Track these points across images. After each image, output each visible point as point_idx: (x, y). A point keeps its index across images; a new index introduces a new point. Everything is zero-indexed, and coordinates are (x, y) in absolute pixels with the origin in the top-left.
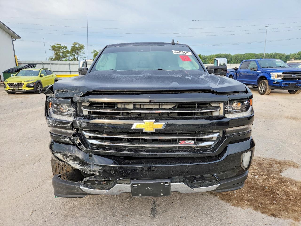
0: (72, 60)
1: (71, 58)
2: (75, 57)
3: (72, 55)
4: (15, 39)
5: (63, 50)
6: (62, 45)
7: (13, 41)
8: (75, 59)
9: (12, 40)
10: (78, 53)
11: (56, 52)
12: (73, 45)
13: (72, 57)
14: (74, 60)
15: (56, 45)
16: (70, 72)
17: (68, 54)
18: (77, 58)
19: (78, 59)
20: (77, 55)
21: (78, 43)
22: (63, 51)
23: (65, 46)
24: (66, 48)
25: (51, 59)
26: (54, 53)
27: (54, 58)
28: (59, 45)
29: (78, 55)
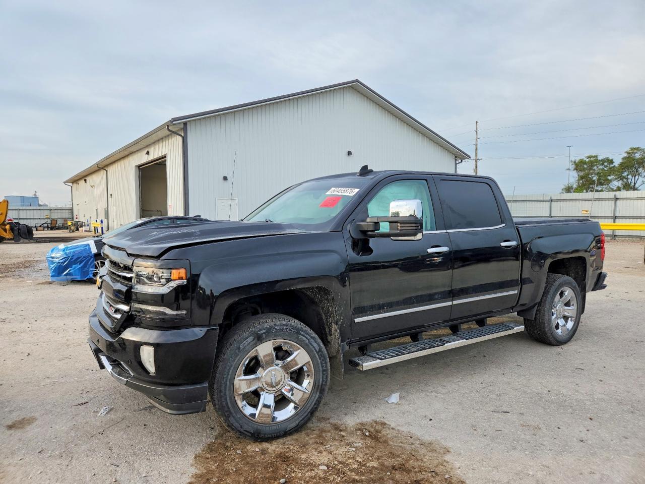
0: (619, 189)
1: (617, 184)
2: (629, 181)
3: (621, 178)
4: (462, 161)
5: (601, 167)
6: (600, 158)
7: (456, 164)
8: (627, 187)
9: (456, 162)
10: (637, 171)
11: (582, 174)
12: (626, 155)
13: (620, 182)
14: (624, 188)
15: (585, 159)
16: (616, 218)
17: (610, 176)
18: (633, 184)
19: (637, 186)
20: (633, 177)
21: (642, 148)
22: (602, 169)
23: (608, 158)
24: (611, 162)
25: (568, 190)
26: (577, 176)
27: (575, 186)
28: (592, 159)
29: (637, 177)
